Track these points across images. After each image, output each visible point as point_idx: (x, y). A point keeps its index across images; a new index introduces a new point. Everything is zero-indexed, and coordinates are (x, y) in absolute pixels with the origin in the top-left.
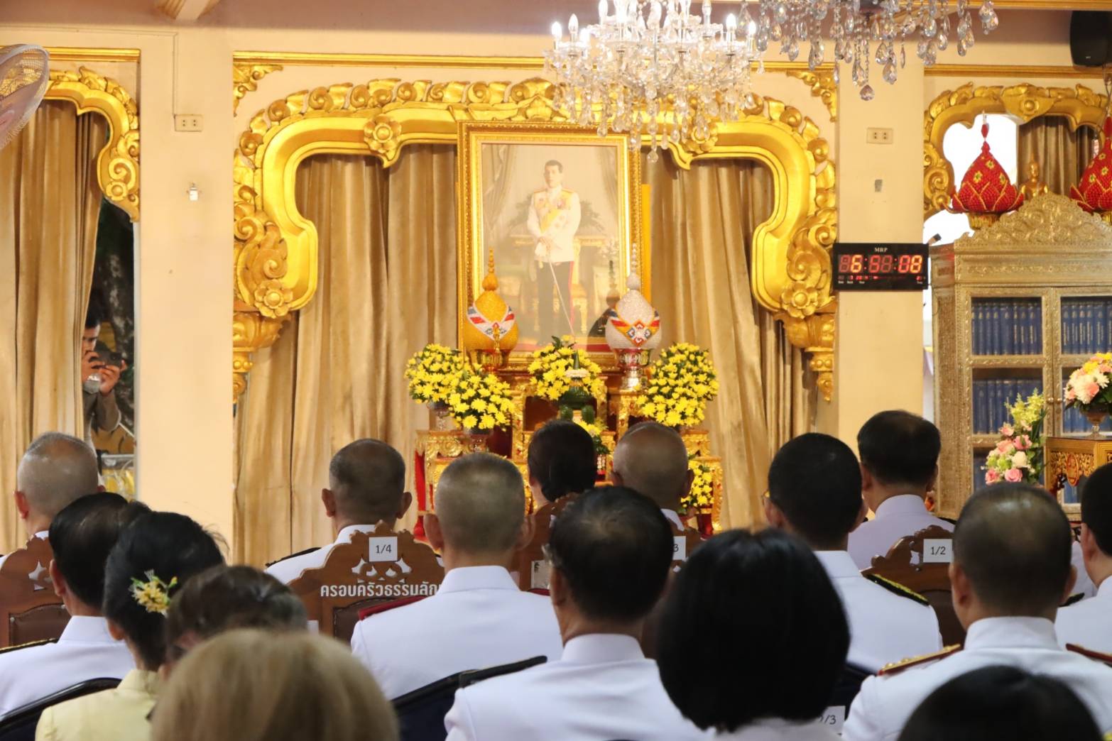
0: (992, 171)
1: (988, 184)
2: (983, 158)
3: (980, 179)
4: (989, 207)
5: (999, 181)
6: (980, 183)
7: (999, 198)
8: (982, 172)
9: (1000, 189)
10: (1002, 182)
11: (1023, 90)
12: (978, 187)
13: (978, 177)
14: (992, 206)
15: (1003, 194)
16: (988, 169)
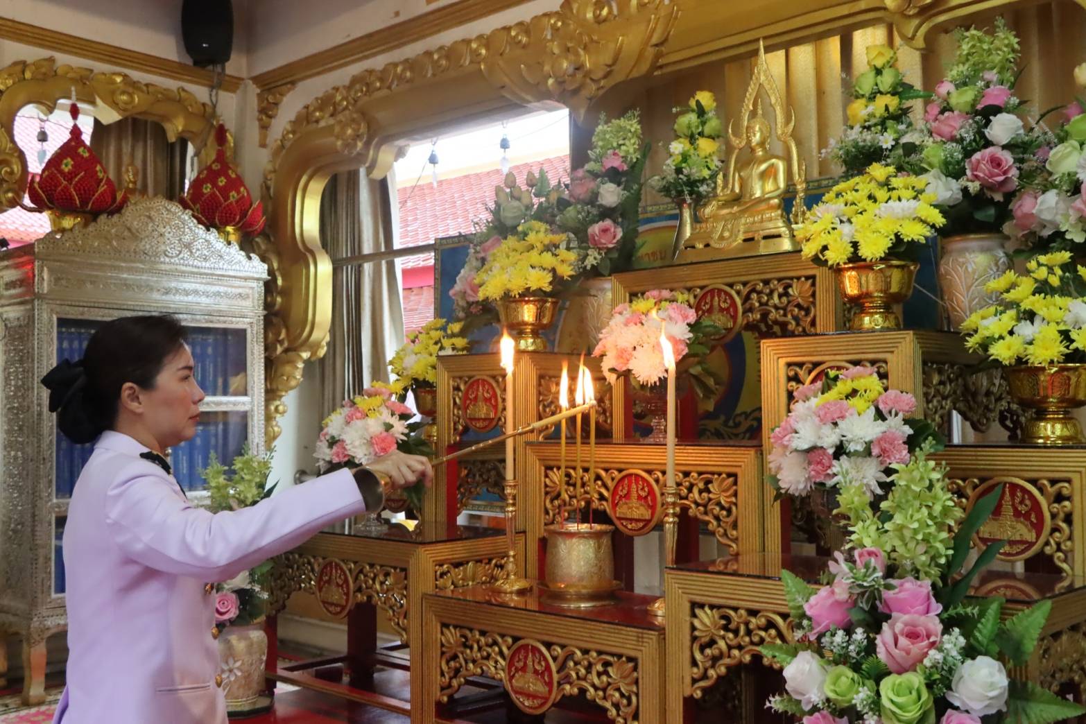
0: (86, 160)
1: (82, 174)
2: (73, 144)
3: (70, 167)
4: (84, 202)
5: (96, 172)
6: (70, 173)
7: (97, 195)
8: (73, 159)
9: (99, 181)
10: (101, 175)
11: (119, 79)
12: (70, 176)
13: (67, 165)
14: (88, 203)
15: (101, 190)
16: (82, 157)
